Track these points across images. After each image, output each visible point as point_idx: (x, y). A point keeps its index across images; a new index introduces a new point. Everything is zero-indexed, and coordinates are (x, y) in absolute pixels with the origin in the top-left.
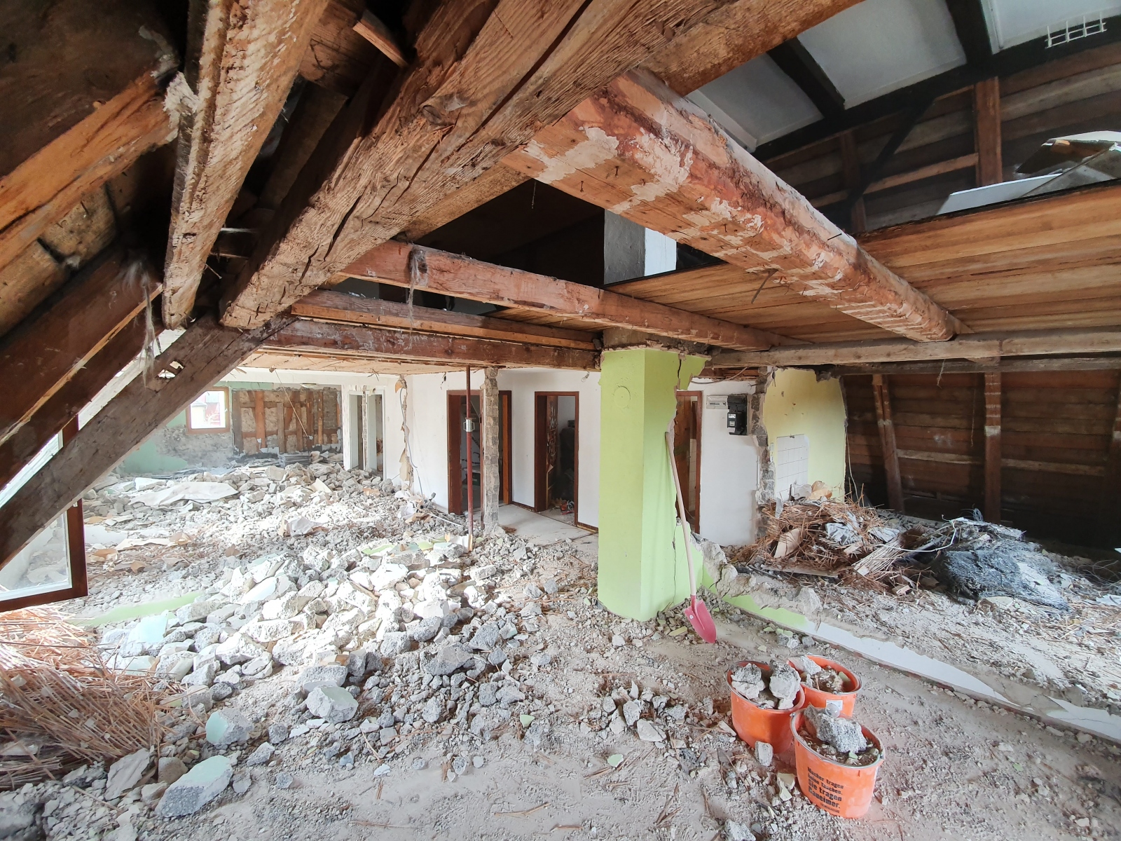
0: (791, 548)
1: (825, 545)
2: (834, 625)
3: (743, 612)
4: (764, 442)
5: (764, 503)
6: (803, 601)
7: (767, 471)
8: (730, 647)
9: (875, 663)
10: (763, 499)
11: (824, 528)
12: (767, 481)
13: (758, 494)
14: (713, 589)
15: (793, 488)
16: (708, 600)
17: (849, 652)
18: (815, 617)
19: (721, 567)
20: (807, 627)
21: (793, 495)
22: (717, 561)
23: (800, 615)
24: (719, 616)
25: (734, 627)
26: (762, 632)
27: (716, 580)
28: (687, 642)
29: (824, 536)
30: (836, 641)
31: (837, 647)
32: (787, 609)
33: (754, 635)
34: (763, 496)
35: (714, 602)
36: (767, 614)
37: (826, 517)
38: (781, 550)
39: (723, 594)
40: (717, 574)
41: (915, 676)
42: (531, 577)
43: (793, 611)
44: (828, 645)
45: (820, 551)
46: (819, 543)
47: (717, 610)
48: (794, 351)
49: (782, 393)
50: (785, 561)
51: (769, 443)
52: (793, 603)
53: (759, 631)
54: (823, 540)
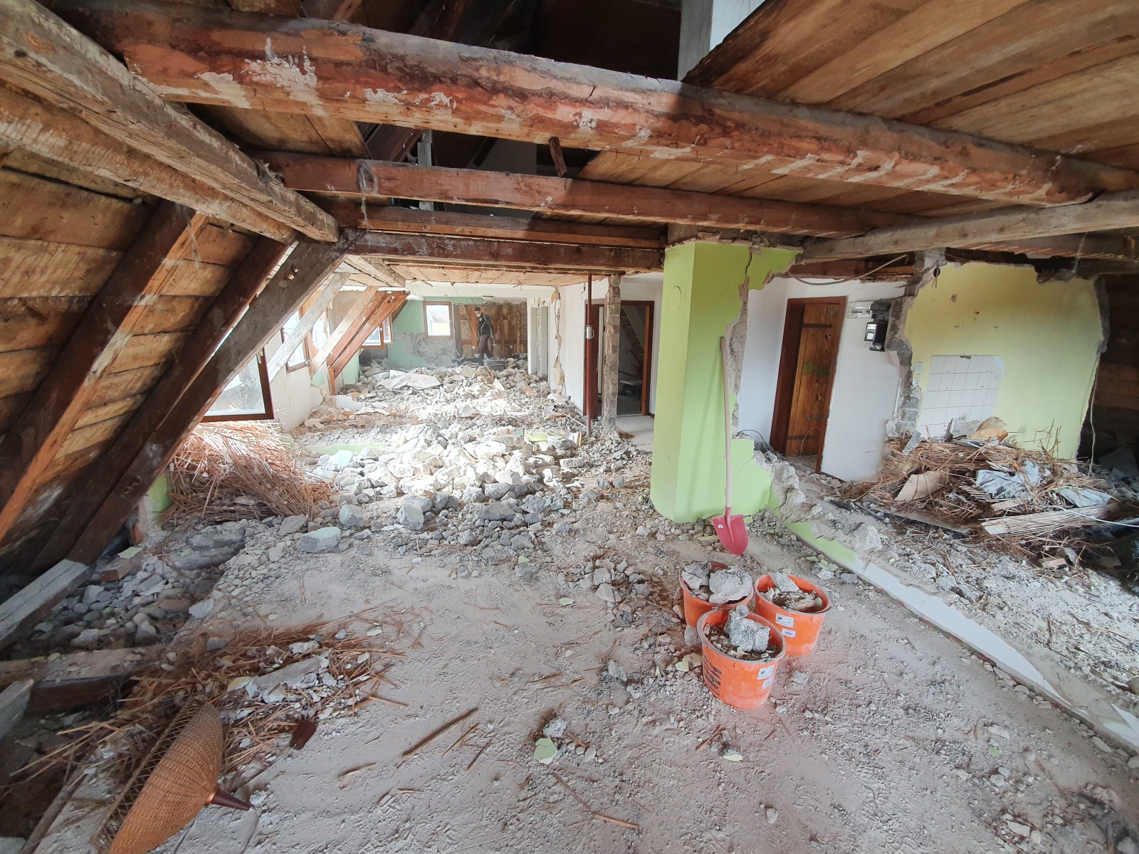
0: (922, 493)
1: (967, 495)
2: (883, 568)
3: (798, 539)
4: (906, 360)
5: (897, 435)
6: (857, 537)
7: (908, 398)
8: (753, 561)
9: (915, 616)
10: (898, 430)
11: (974, 474)
12: (907, 409)
13: (891, 425)
14: (777, 513)
15: (953, 424)
16: (765, 520)
17: (892, 600)
18: (866, 556)
19: (790, 489)
20: (856, 565)
21: (951, 431)
22: (786, 485)
23: (851, 551)
24: (768, 537)
25: (774, 548)
26: (802, 559)
27: (780, 503)
28: (710, 548)
29: (970, 484)
30: (881, 584)
31: (880, 591)
32: (840, 542)
33: (793, 559)
34: (898, 427)
35: (772, 524)
36: (821, 545)
37: (982, 462)
38: (907, 493)
39: (784, 518)
40: (782, 497)
41: (957, 639)
42: (614, 473)
43: (845, 546)
44: (871, 588)
45: (959, 502)
46: (960, 492)
47: (772, 531)
48: (889, 234)
49: (954, 298)
50: (906, 506)
51: (912, 362)
52: (848, 538)
53: (800, 558)
54: (967, 488)
